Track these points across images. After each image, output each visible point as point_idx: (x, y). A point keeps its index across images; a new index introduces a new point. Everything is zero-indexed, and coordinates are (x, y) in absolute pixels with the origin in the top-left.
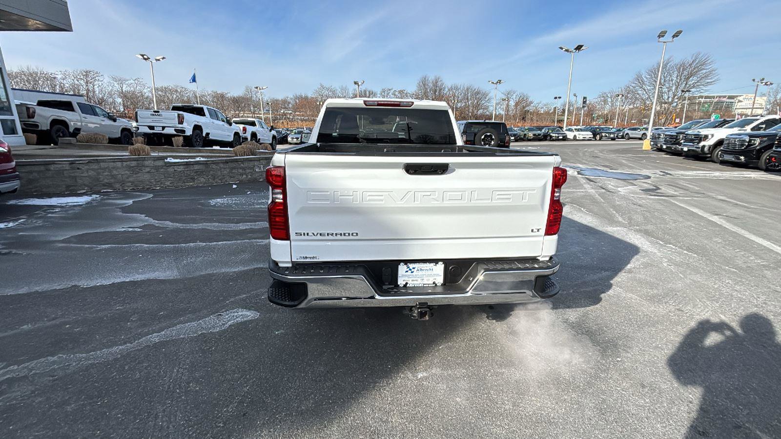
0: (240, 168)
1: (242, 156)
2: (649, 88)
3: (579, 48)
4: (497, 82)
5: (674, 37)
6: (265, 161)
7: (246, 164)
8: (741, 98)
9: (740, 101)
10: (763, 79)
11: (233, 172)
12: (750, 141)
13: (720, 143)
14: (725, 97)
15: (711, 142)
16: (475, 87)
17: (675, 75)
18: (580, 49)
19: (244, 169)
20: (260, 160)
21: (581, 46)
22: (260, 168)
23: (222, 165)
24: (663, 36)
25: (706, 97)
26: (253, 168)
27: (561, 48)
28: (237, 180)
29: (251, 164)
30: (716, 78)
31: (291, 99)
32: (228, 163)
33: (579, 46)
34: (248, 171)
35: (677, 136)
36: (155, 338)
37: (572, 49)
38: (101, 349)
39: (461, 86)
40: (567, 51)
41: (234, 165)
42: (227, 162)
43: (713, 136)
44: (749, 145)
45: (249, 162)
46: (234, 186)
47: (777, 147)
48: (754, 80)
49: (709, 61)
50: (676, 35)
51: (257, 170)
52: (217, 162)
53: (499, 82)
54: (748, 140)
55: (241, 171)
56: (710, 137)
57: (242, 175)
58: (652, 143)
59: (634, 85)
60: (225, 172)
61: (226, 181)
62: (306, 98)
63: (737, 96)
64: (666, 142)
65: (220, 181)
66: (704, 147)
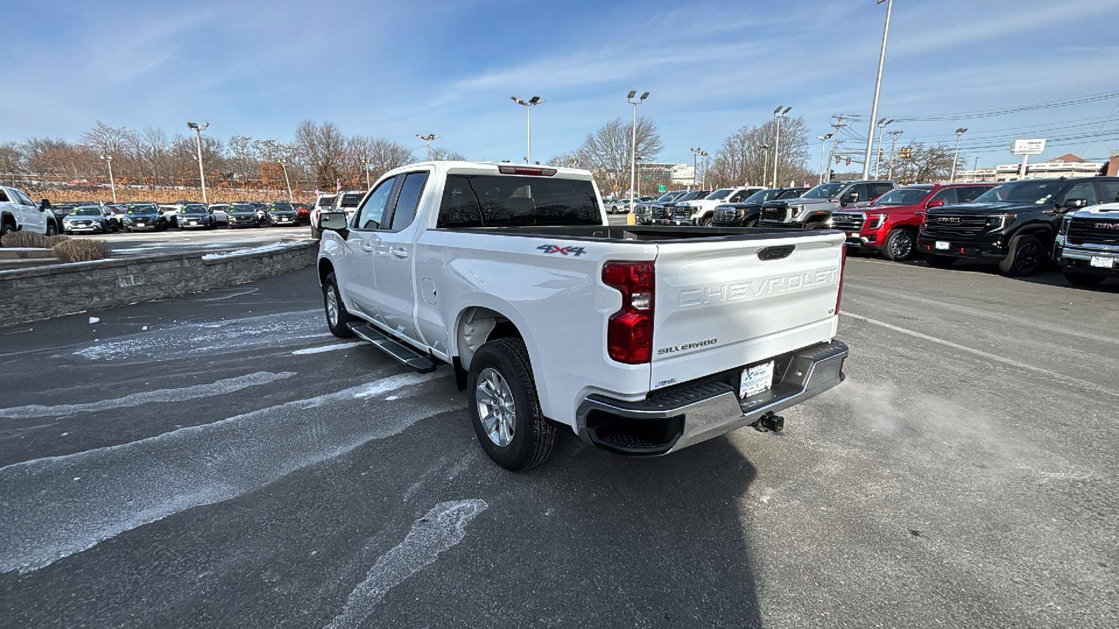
0: (85, 284)
1: (82, 260)
2: (602, 153)
3: (534, 100)
4: (429, 137)
5: (642, 98)
6: (138, 267)
7: (97, 276)
8: (675, 168)
9: (675, 171)
10: (699, 149)
11: (69, 292)
12: (737, 212)
13: (709, 215)
14: (662, 166)
15: (700, 215)
16: (389, 143)
17: (625, 141)
18: (536, 101)
19: (92, 285)
20: (126, 266)
21: (538, 98)
22: (128, 280)
23: (42, 282)
24: (633, 97)
25: (648, 166)
26: (114, 281)
27: (514, 99)
28: (81, 307)
29: (109, 274)
30: (660, 146)
31: (24, 147)
32: (55, 274)
33: (535, 98)
34: (103, 288)
35: (665, 209)
37: (527, 101)
39: (367, 139)
40: (521, 102)
41: (69, 279)
42: (53, 274)
43: (701, 207)
44: (736, 217)
45: (104, 272)
46: (93, 320)
47: (763, 218)
48: (692, 150)
49: (653, 127)
50: (644, 97)
51: (122, 285)
52: (30, 274)
53: (432, 137)
54: (735, 212)
55: (86, 289)
56: (699, 209)
57: (90, 296)
58: (638, 217)
59: (587, 150)
60: (51, 294)
61: (56, 313)
62: (61, 146)
63: (673, 166)
64: (654, 216)
65: (40, 314)
66: (695, 219)
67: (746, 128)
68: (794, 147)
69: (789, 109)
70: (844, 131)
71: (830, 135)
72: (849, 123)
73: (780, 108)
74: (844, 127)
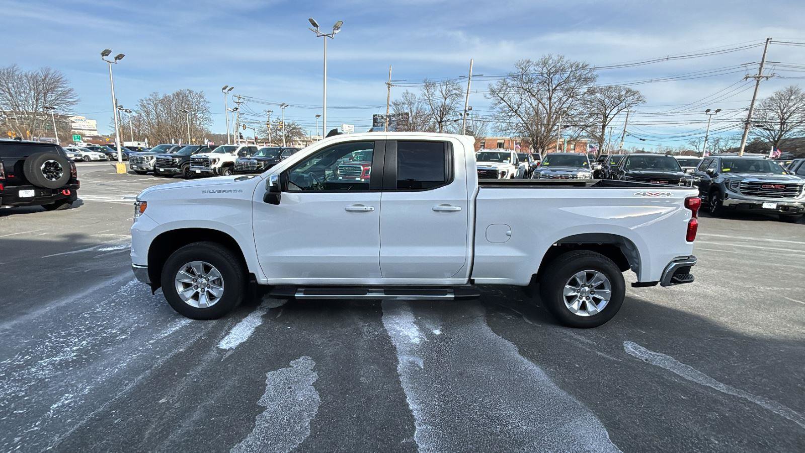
5: (116, 58)
8: (72, 119)
24: (107, 55)
36: (722, 387)
38: (778, 415)
54: (257, 163)
56: (217, 160)
66: (215, 168)
67: (156, 94)
68: (200, 113)
69: (233, 88)
70: (242, 107)
71: (237, 109)
72: (245, 102)
73: (227, 87)
74: (243, 104)
